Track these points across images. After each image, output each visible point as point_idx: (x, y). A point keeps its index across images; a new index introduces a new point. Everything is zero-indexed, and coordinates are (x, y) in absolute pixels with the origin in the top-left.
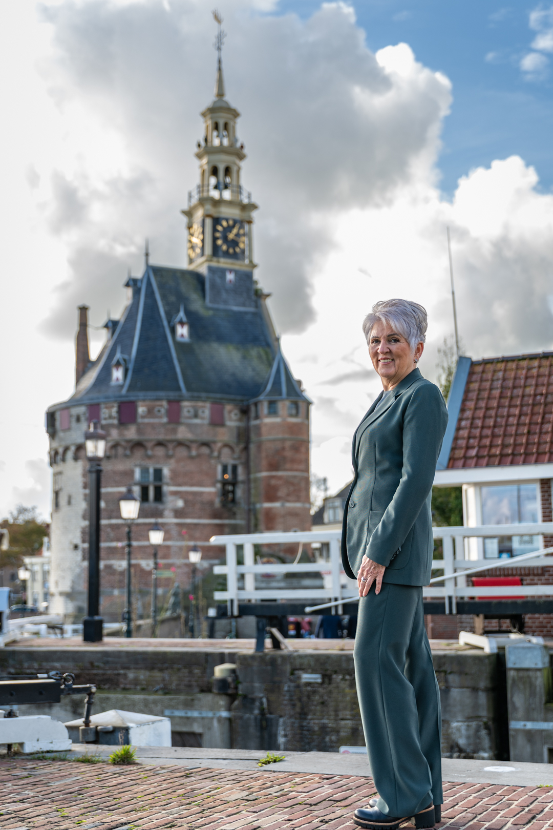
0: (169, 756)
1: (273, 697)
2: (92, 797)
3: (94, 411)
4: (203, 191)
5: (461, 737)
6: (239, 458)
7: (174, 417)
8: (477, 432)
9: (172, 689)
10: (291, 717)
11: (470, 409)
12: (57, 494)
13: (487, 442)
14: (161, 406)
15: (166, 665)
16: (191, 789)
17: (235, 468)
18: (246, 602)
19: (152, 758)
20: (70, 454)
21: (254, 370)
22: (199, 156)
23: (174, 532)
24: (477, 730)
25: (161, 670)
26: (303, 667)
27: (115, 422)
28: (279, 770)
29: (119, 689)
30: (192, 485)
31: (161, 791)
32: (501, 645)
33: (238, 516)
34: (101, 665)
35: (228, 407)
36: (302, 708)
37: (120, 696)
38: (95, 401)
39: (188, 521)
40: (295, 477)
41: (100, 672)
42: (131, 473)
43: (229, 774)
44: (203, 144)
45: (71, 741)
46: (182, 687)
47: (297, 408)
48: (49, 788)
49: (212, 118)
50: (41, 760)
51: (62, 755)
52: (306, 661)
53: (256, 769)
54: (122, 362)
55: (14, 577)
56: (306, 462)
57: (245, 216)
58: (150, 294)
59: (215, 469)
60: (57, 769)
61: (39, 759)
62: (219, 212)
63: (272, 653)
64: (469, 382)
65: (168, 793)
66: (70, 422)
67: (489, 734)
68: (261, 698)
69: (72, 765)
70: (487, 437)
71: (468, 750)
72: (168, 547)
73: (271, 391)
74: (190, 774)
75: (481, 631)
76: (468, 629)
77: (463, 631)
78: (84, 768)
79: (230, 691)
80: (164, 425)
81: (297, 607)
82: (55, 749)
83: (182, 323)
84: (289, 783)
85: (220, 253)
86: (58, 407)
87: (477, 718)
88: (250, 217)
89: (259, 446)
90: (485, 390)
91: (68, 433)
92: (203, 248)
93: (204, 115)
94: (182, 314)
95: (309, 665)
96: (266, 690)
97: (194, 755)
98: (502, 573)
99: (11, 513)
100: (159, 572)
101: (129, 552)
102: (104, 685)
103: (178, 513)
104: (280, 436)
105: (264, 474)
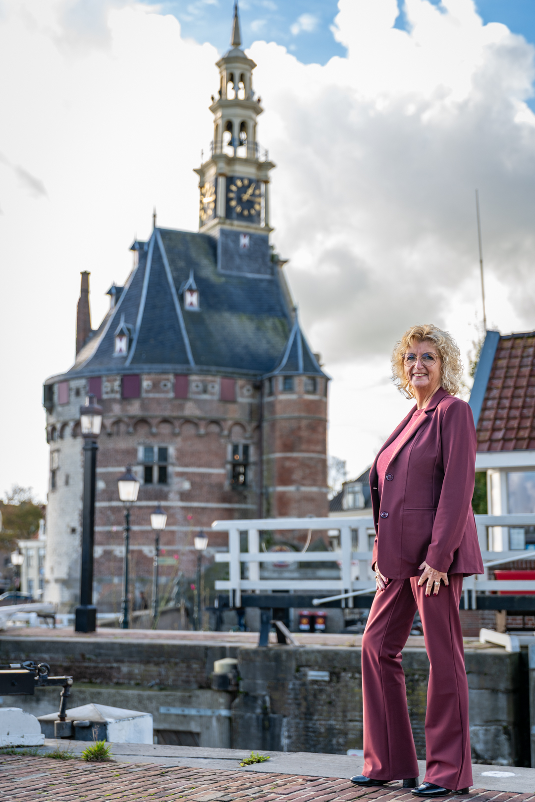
0: (147, 754)
1: (276, 696)
2: (58, 795)
3: (94, 383)
4: (216, 148)
5: (478, 742)
6: (251, 437)
7: (181, 392)
8: (504, 413)
9: (168, 685)
10: (296, 717)
11: (497, 388)
12: (54, 473)
13: (514, 423)
14: (168, 380)
15: (162, 659)
16: (164, 788)
17: (246, 448)
18: (250, 593)
19: (129, 755)
20: (68, 431)
21: (268, 342)
22: (213, 110)
23: (180, 516)
24: (496, 735)
25: (157, 664)
26: (309, 664)
27: (118, 396)
28: (261, 771)
29: (111, 684)
30: (200, 466)
31: (131, 789)
32: (524, 644)
33: (249, 500)
34: (94, 658)
35: (240, 382)
36: (308, 708)
37: (112, 691)
38: (97, 374)
39: (195, 504)
40: (311, 459)
41: (92, 664)
42: (134, 452)
43: (208, 774)
44: (217, 97)
45: (43, 736)
46: (180, 683)
47: (315, 385)
48: (12, 784)
49: (227, 69)
50: (11, 755)
51: (33, 750)
52: (312, 657)
53: (238, 769)
54: (126, 331)
55: (8, 561)
56: (323, 442)
57: (261, 175)
58: (157, 258)
59: (225, 448)
60: (26, 765)
61: (8, 754)
62: (234, 171)
63: (276, 648)
64: (497, 358)
65: (139, 792)
66: (69, 396)
67: (509, 739)
68: (264, 696)
69: (42, 761)
70: (515, 418)
71: (486, 757)
72: (173, 533)
73: (286, 365)
74: (166, 773)
75: (503, 628)
76: (490, 626)
77: (484, 628)
78: (54, 764)
79: (230, 688)
80: (170, 400)
81: (304, 600)
82: (26, 744)
83: (191, 290)
84: (270, 784)
85: (234, 215)
86: (56, 379)
87: (497, 721)
88: (266, 176)
89: (273, 425)
90: (513, 367)
91: (66, 408)
92: (215, 209)
93: (218, 65)
94: (191, 281)
95: (317, 662)
96: (269, 687)
97: (174, 753)
98: (528, 566)
99: (6, 493)
100: (161, 559)
101: (128, 537)
102: (96, 679)
103: (184, 496)
104: (296, 414)
105: (278, 455)
